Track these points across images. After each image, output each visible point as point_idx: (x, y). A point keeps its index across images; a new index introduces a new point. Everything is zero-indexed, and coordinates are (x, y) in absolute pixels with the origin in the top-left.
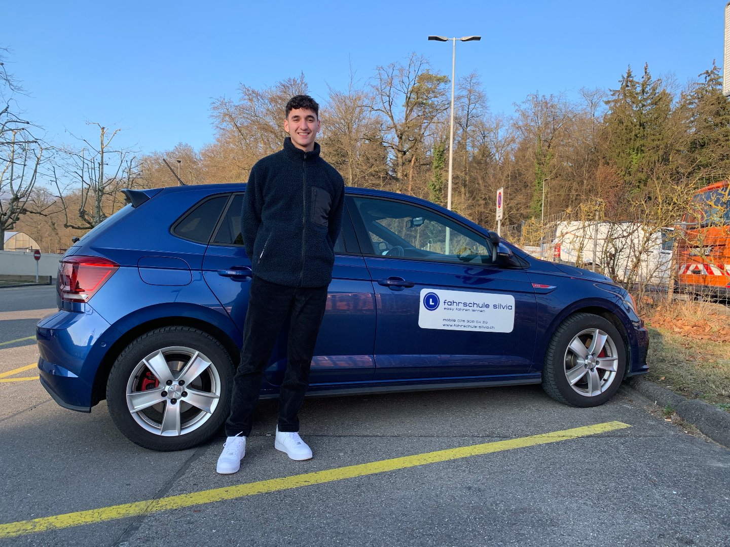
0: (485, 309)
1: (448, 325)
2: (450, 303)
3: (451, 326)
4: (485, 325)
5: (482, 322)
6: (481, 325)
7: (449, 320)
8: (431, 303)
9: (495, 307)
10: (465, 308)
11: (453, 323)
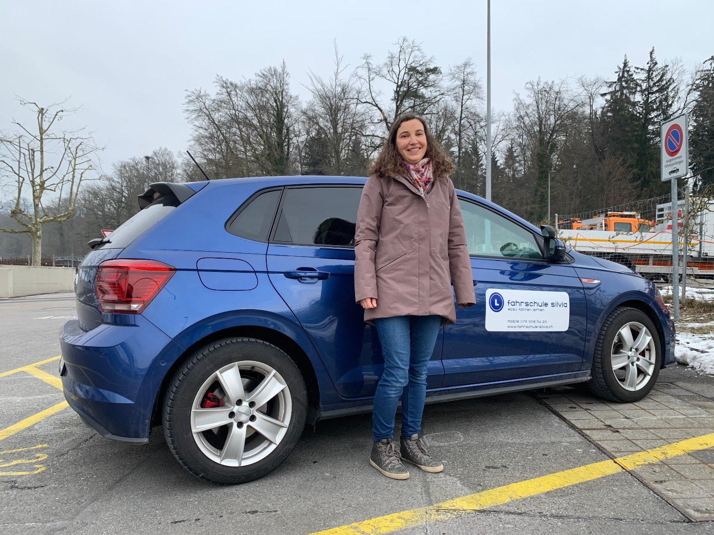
0: (543, 307)
1: (512, 327)
2: (513, 304)
3: (515, 327)
4: (544, 325)
5: (542, 322)
6: (541, 324)
7: (514, 321)
8: (497, 304)
9: (553, 304)
10: (527, 307)
11: (516, 324)
